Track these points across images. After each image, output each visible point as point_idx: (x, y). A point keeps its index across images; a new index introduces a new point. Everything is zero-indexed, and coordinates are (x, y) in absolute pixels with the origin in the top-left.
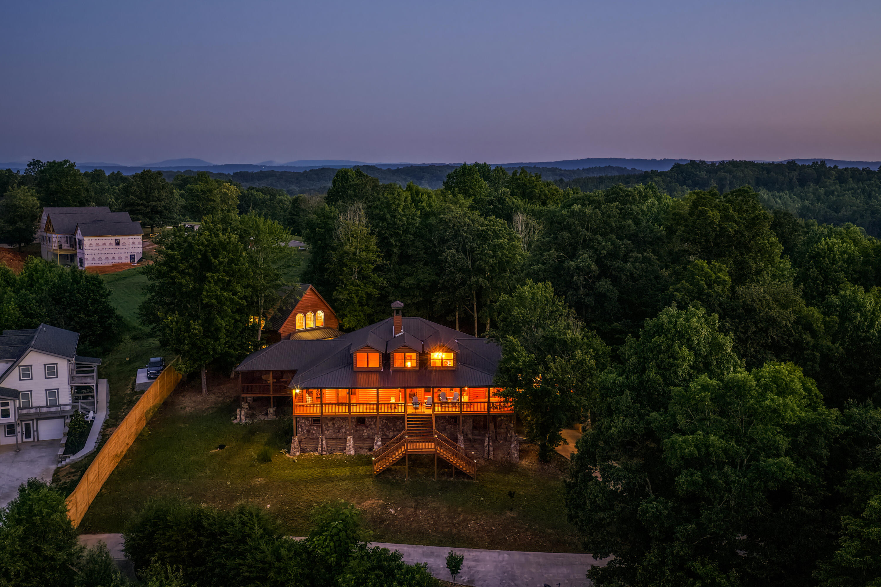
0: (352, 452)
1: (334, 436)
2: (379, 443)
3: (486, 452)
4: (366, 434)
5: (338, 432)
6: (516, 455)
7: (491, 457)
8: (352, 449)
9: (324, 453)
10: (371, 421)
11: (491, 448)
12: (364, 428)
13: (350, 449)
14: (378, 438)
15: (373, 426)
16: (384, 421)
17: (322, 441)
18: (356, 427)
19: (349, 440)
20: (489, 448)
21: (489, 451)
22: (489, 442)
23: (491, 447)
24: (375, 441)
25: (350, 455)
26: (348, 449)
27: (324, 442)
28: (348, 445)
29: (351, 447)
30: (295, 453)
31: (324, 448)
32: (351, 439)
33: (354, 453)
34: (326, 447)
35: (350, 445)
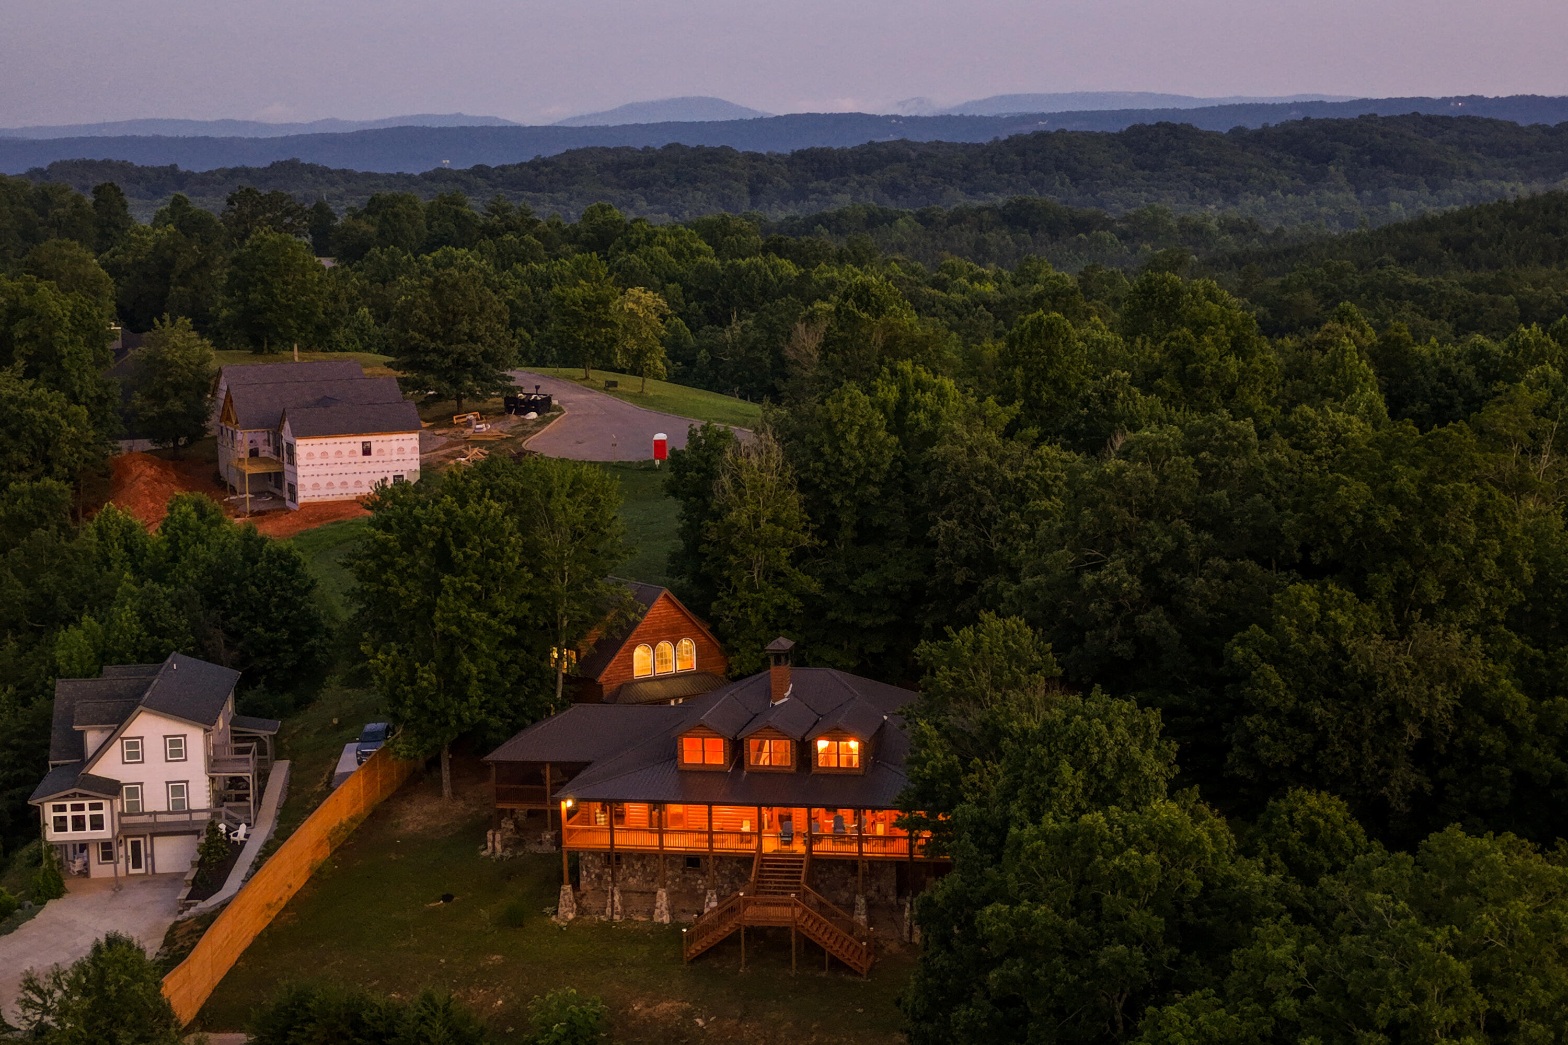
0: (664, 918)
2: (714, 904)
3: (906, 930)
4: (701, 888)
8: (666, 912)
9: (616, 917)
12: (698, 876)
13: (662, 912)
14: (713, 894)
16: (735, 864)
17: (613, 895)
18: (684, 873)
19: (662, 896)
20: (911, 922)
21: (911, 928)
24: (707, 901)
25: (662, 923)
26: (657, 911)
27: (616, 898)
28: (658, 904)
29: (663, 909)
30: (566, 914)
31: (617, 908)
32: (664, 894)
33: (668, 919)
34: (619, 906)
35: (661, 906)
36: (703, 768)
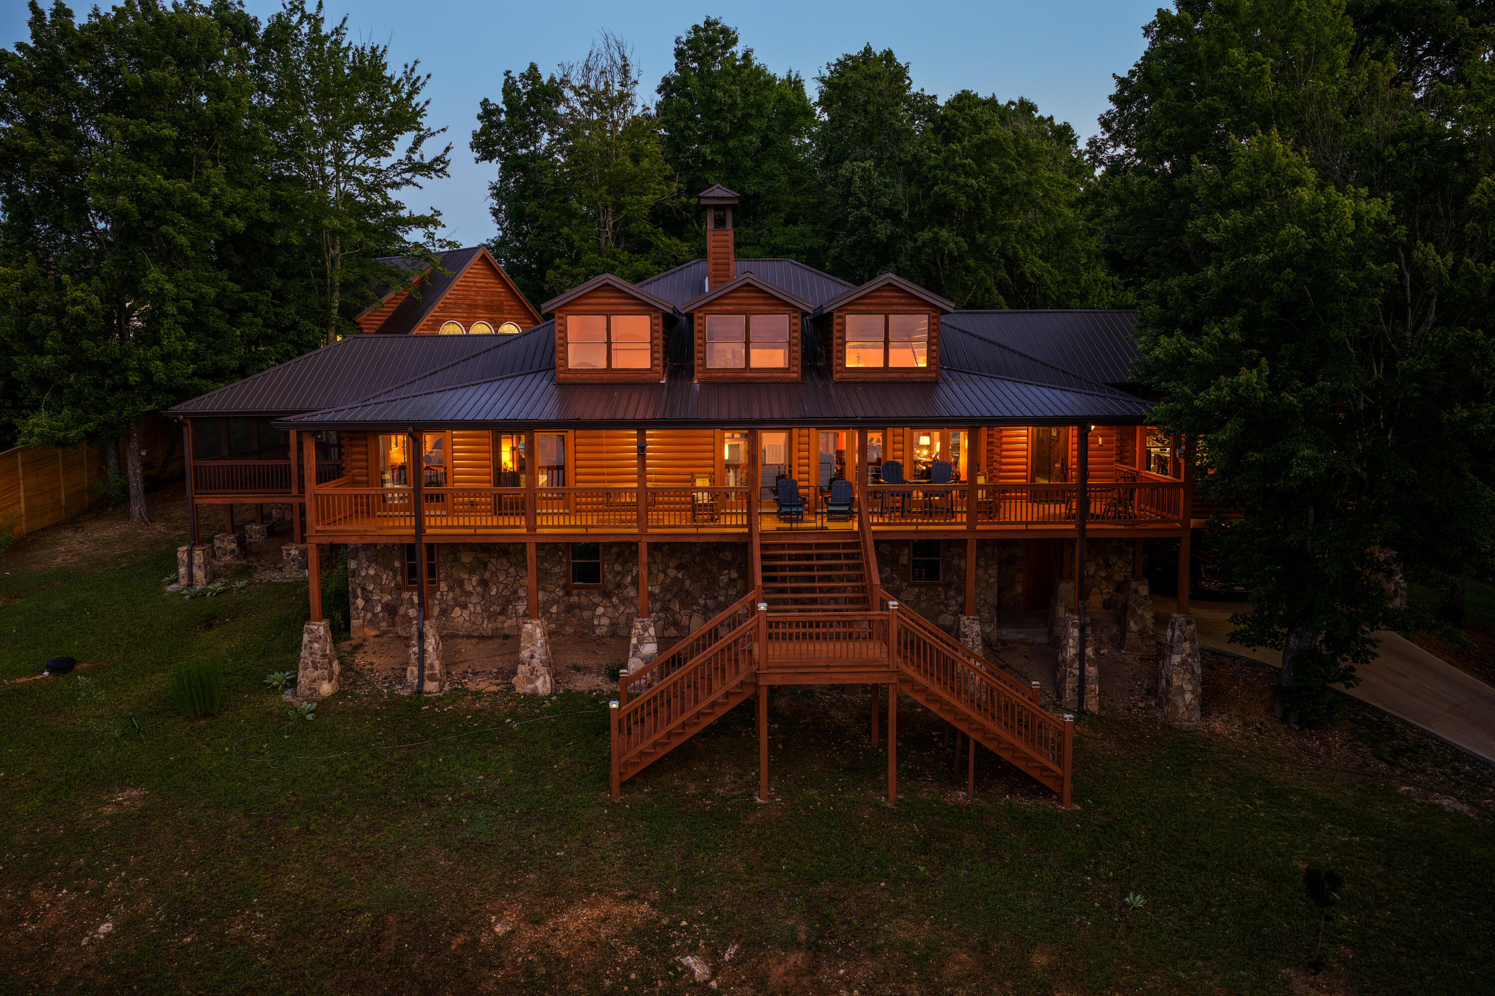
0: (539, 683)
1: (487, 627)
2: (650, 648)
3: (1070, 684)
4: (605, 621)
5: (503, 612)
6: (1188, 697)
7: (1092, 705)
8: (543, 670)
9: (431, 686)
10: (624, 575)
11: (1092, 671)
12: (597, 599)
13: (533, 671)
14: (645, 629)
15: (632, 593)
16: (672, 572)
17: (422, 637)
18: (568, 594)
19: (531, 636)
20: (1082, 668)
21: (1082, 679)
22: (1082, 643)
23: (1092, 662)
24: (634, 641)
25: (533, 698)
26: (522, 669)
27: (431, 644)
28: (525, 654)
29: (535, 662)
30: (315, 685)
31: (432, 667)
32: (538, 631)
33: (548, 685)
34: (437, 664)
35: (532, 657)
36: (609, 377)
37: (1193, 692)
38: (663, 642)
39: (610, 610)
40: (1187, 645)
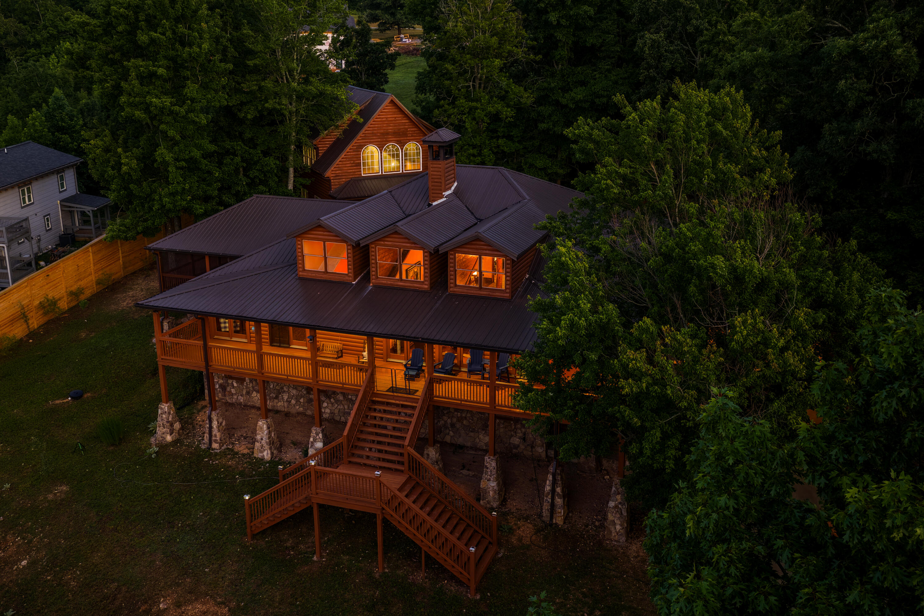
0: (265, 453)
2: (319, 445)
3: (546, 506)
6: (618, 527)
7: (559, 521)
8: (267, 447)
9: (215, 446)
11: (559, 501)
13: (262, 446)
14: (317, 434)
17: (210, 420)
19: (261, 428)
20: (553, 499)
21: (553, 505)
22: (554, 483)
23: (559, 497)
24: (311, 439)
25: (262, 459)
26: (257, 444)
27: (215, 424)
28: (259, 437)
29: (263, 442)
30: (164, 436)
31: (216, 436)
32: (265, 426)
33: (269, 455)
34: (218, 435)
35: (262, 439)
36: (325, 277)
37: (621, 525)
38: (326, 441)
39: (330, 405)
40: (619, 497)
